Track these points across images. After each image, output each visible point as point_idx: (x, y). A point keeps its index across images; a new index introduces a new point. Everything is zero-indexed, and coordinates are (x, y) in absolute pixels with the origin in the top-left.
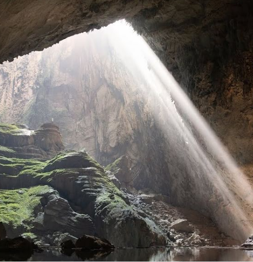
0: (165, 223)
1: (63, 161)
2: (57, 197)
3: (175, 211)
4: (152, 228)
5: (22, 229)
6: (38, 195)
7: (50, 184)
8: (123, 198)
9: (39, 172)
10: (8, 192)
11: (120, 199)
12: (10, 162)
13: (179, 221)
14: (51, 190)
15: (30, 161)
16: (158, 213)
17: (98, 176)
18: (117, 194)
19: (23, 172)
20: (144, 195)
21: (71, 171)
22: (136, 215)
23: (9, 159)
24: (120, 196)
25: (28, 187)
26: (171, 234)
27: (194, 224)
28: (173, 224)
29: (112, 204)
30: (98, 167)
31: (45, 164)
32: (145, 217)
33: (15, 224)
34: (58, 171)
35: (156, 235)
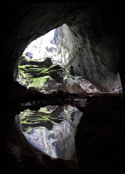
0: (86, 86)
1: (52, 68)
2: (51, 79)
3: (88, 82)
4: (82, 87)
5: (41, 89)
6: (46, 79)
7: (49, 75)
8: (72, 78)
9: (46, 72)
10: (37, 78)
11: (71, 78)
12: (37, 70)
13: (90, 85)
14: (50, 77)
15: (43, 69)
16: (83, 82)
17: (64, 71)
18: (70, 77)
19: (41, 72)
20: (78, 77)
21: (55, 70)
22: (77, 83)
23: (37, 69)
24: (71, 77)
25: (43, 76)
26: (88, 89)
27: (94, 85)
28: (88, 86)
29: (69, 80)
30: (63, 69)
31: (47, 69)
32: (79, 84)
33: (39, 88)
34: (51, 71)
35: (83, 89)
